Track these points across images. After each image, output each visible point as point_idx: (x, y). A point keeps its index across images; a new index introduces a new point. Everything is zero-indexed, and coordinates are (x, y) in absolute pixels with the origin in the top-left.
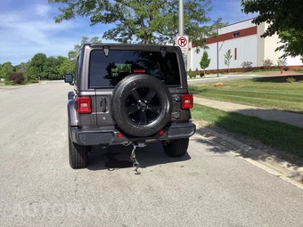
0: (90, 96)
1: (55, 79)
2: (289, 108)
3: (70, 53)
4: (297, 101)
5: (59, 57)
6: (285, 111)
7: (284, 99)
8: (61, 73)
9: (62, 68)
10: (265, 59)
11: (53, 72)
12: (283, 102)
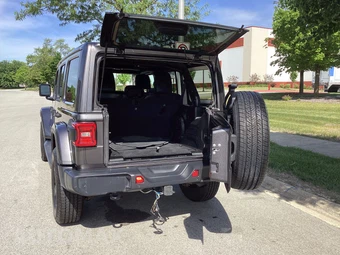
0: (94, 121)
1: (8, 88)
2: (301, 131)
3: (28, 57)
4: (305, 122)
5: (15, 62)
6: (298, 134)
7: (290, 120)
8: (16, 80)
9: (18, 75)
10: (252, 73)
11: (7, 80)
12: (290, 123)
